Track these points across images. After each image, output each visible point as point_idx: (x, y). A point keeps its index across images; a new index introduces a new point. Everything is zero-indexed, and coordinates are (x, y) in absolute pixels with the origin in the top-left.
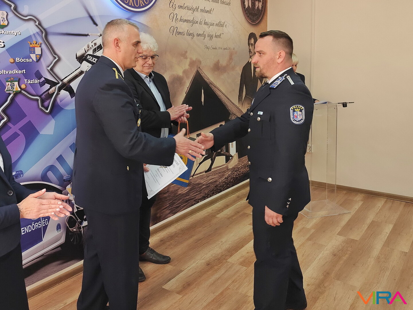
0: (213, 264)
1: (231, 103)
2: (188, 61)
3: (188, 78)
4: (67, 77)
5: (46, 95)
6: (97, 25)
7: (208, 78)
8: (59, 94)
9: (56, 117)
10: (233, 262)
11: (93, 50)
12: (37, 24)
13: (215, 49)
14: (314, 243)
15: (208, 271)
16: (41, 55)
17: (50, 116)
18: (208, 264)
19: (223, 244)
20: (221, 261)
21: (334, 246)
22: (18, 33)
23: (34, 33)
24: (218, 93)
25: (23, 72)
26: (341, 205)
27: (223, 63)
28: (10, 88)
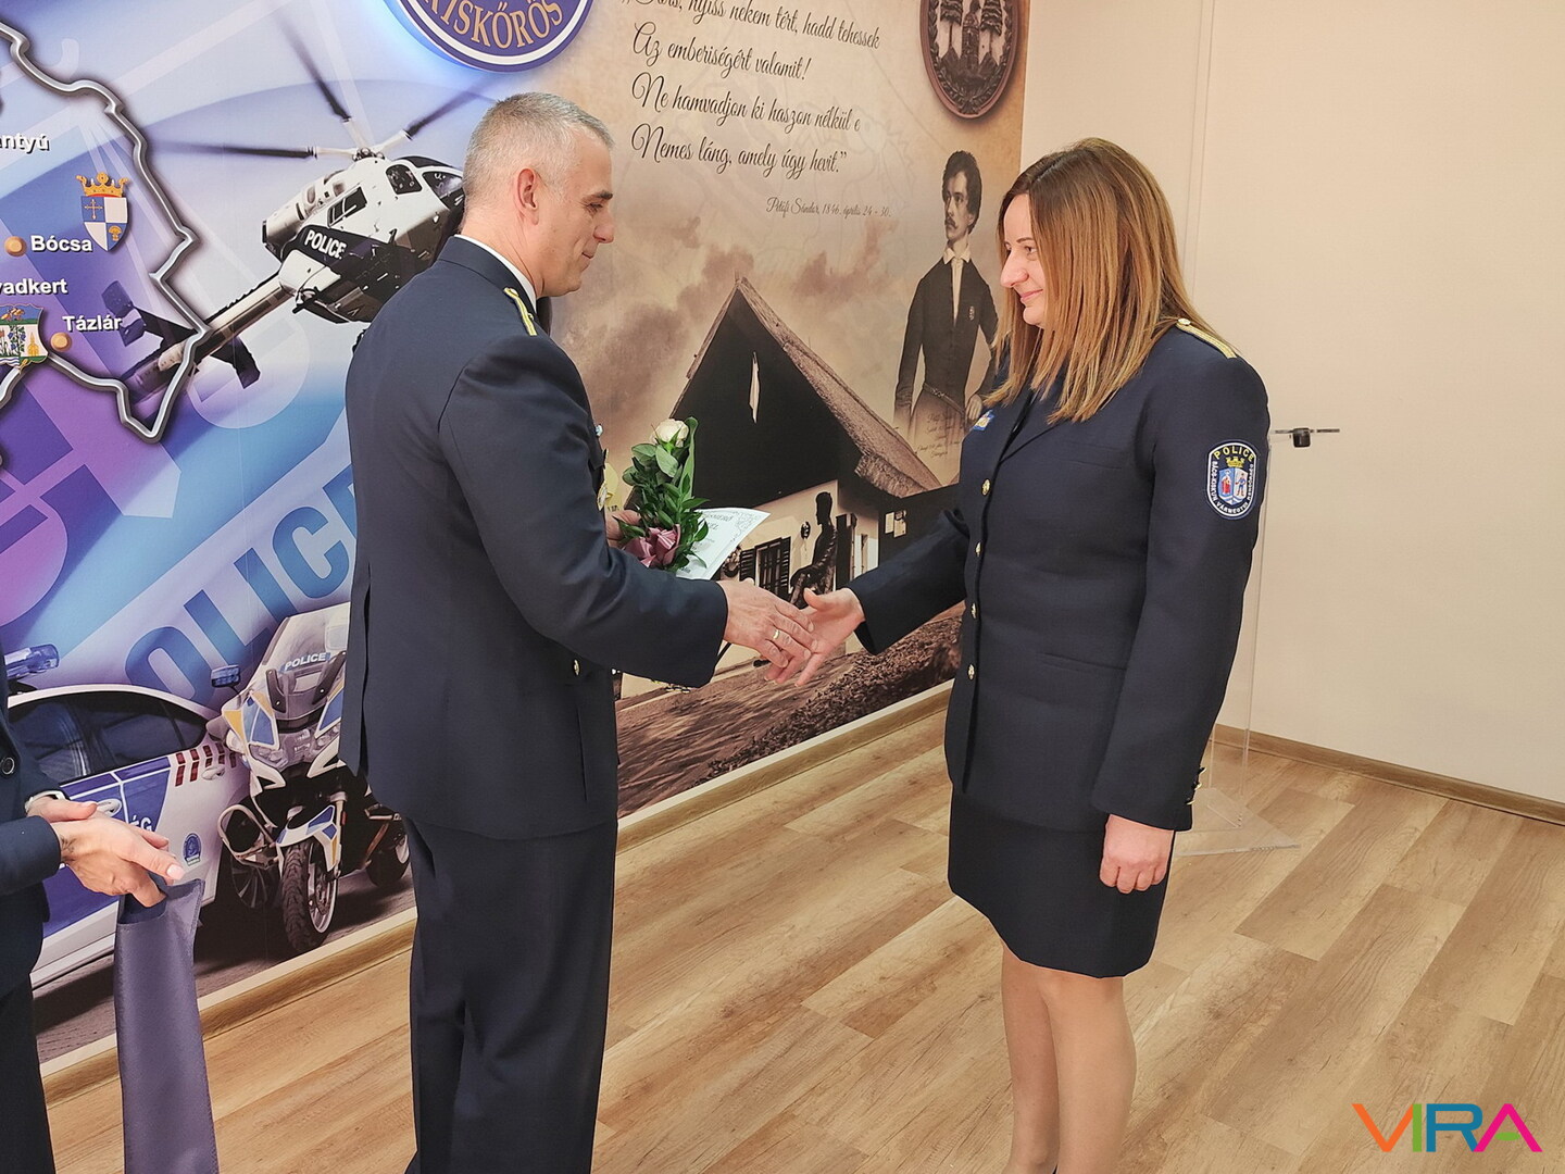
0: (749, 1012)
4: (226, 309)
5: (148, 373)
6: (346, 117)
8: (197, 371)
9: (182, 457)
10: (824, 1013)
11: (331, 210)
12: (113, 111)
15: (723, 1040)
16: (129, 226)
17: (162, 452)
18: (729, 1013)
19: (797, 936)
20: (779, 1005)
21: (1219, 979)
22: (38, 143)
23: (101, 144)
24: (815, 376)
25: (59, 287)
26: (1264, 813)
27: (841, 263)
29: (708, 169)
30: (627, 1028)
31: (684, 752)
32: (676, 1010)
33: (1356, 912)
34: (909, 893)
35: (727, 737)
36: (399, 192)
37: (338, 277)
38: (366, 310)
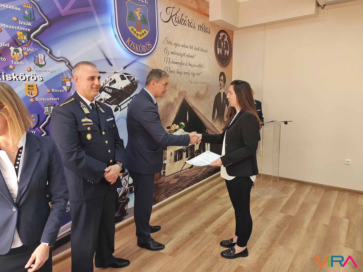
0: (194, 233)
1: (207, 121)
2: (177, 92)
3: (177, 103)
6: (112, 65)
7: (191, 104)
10: (208, 232)
11: (109, 83)
12: (67, 64)
13: (196, 83)
14: (264, 218)
15: (190, 239)
16: (71, 87)
18: (191, 234)
19: (201, 219)
20: (200, 232)
21: (278, 221)
22: (53, 70)
23: (65, 71)
24: (198, 114)
25: (57, 99)
26: (281, 191)
27: (202, 93)
28: (48, 111)
29: (178, 75)
30: (172, 238)
31: (177, 186)
32: (181, 234)
33: (299, 207)
34: (221, 209)
36: (122, 80)
37: (111, 96)
38: (117, 103)
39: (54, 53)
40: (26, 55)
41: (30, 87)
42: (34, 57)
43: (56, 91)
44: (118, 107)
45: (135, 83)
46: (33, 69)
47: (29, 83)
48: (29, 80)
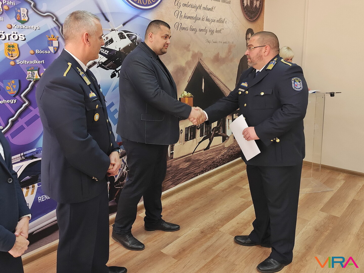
0: (206, 232)
2: (190, 54)
3: (190, 68)
6: (109, 21)
7: (208, 69)
10: (225, 232)
12: (55, 20)
13: (215, 42)
15: (201, 239)
16: (58, 48)
18: (202, 232)
19: (217, 214)
20: (214, 230)
21: (317, 222)
22: (37, 28)
23: (52, 28)
24: (217, 82)
25: (42, 62)
26: (324, 183)
27: (223, 55)
28: (31, 76)
29: (192, 33)
31: (188, 171)
32: (190, 232)
33: (348, 205)
34: (243, 203)
35: (198, 167)
36: (121, 39)
37: (107, 59)
38: (114, 67)
39: (39, 7)
40: (5, 10)
41: (10, 47)
42: (15, 11)
43: (41, 52)
44: (115, 72)
45: (137, 43)
46: (14, 26)
47: (10, 43)
48: (9, 40)
